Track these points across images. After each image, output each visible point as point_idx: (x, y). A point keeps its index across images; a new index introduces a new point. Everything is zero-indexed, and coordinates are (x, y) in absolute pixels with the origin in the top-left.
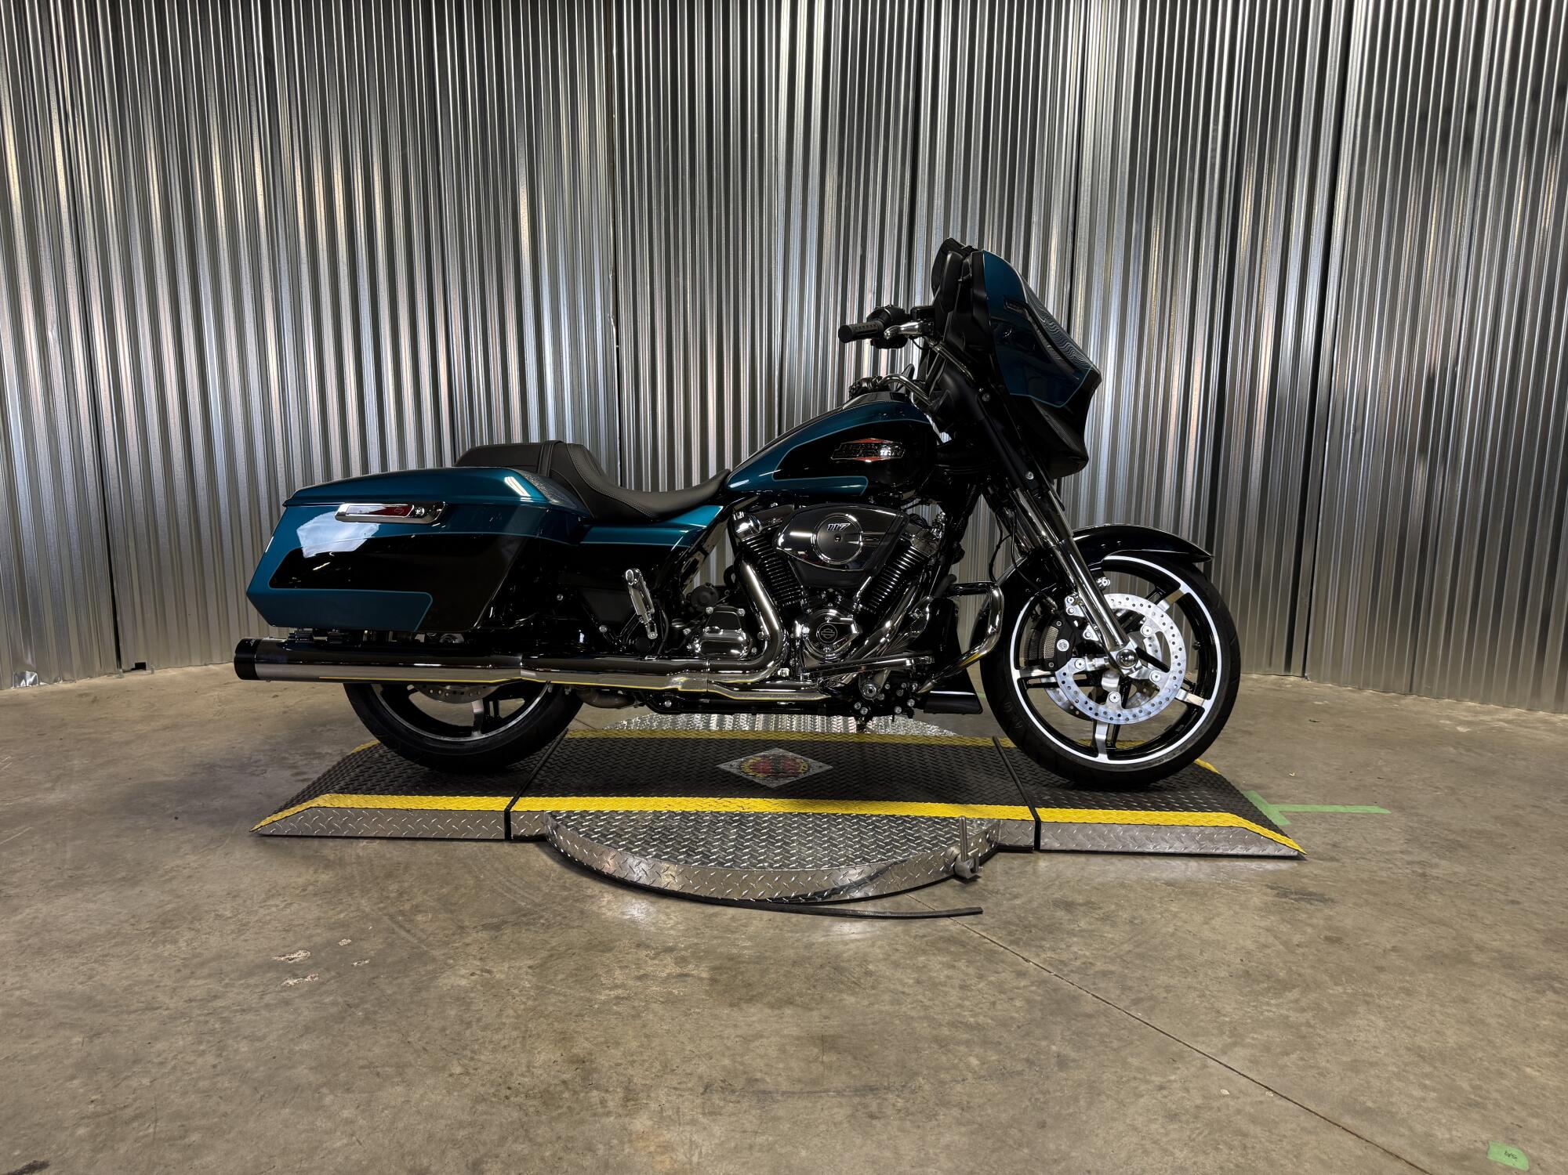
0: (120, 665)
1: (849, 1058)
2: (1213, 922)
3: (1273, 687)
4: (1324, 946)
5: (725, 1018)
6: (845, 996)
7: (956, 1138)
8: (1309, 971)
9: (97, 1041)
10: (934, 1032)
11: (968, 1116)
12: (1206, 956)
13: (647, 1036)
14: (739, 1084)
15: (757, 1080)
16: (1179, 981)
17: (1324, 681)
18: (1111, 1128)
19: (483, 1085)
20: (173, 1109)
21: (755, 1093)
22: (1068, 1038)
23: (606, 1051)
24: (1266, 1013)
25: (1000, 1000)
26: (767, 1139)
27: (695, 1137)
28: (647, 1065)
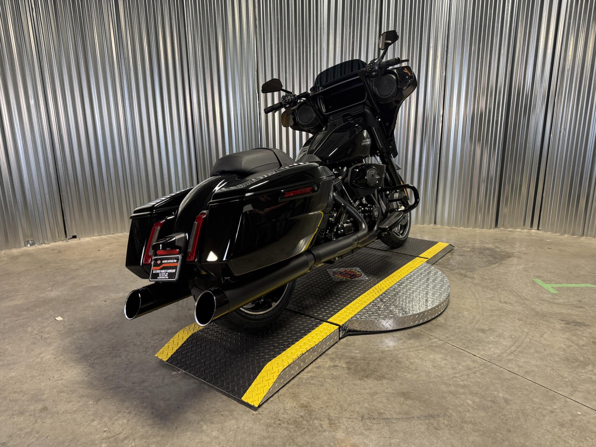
0: (66, 237)
1: (417, 402)
2: (544, 336)
3: (528, 234)
4: (594, 346)
5: (359, 385)
6: (406, 374)
7: (475, 438)
8: (591, 357)
9: (99, 403)
10: (449, 389)
11: (476, 427)
12: (547, 352)
13: (329, 394)
14: (376, 415)
15: (382, 413)
16: (541, 364)
17: (547, 231)
18: (538, 431)
19: (268, 419)
20: (140, 434)
21: (384, 419)
22: (505, 390)
23: (314, 402)
24: (582, 376)
25: (470, 374)
26: (396, 441)
27: (365, 441)
28: (334, 407)
